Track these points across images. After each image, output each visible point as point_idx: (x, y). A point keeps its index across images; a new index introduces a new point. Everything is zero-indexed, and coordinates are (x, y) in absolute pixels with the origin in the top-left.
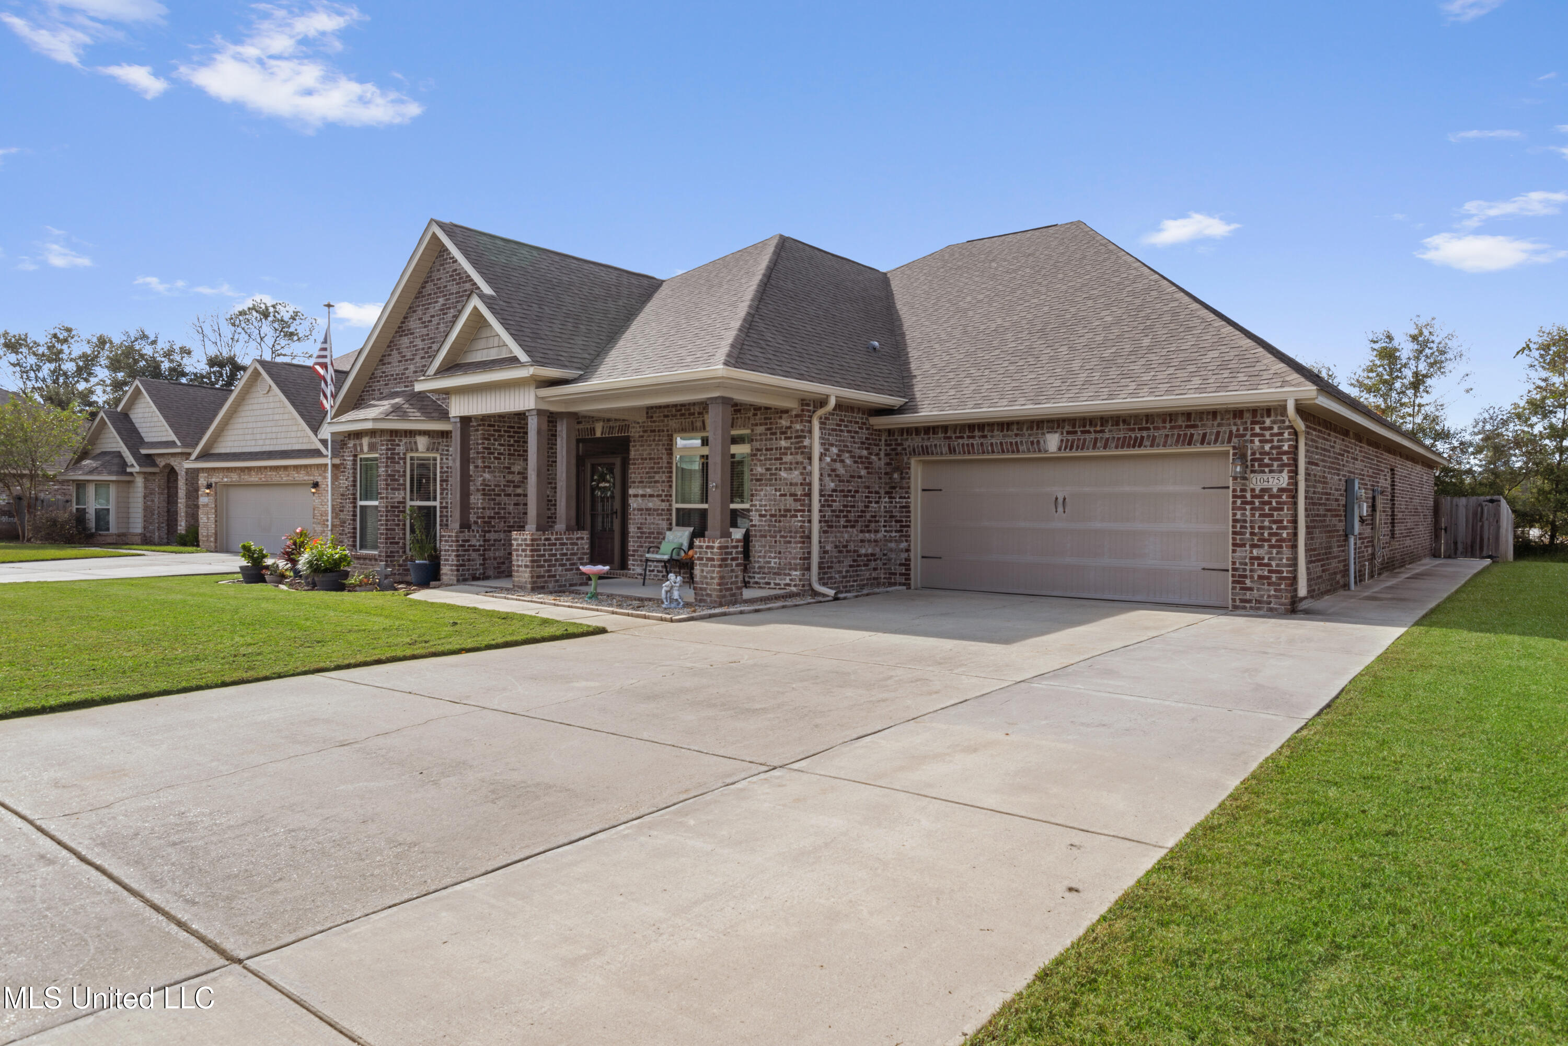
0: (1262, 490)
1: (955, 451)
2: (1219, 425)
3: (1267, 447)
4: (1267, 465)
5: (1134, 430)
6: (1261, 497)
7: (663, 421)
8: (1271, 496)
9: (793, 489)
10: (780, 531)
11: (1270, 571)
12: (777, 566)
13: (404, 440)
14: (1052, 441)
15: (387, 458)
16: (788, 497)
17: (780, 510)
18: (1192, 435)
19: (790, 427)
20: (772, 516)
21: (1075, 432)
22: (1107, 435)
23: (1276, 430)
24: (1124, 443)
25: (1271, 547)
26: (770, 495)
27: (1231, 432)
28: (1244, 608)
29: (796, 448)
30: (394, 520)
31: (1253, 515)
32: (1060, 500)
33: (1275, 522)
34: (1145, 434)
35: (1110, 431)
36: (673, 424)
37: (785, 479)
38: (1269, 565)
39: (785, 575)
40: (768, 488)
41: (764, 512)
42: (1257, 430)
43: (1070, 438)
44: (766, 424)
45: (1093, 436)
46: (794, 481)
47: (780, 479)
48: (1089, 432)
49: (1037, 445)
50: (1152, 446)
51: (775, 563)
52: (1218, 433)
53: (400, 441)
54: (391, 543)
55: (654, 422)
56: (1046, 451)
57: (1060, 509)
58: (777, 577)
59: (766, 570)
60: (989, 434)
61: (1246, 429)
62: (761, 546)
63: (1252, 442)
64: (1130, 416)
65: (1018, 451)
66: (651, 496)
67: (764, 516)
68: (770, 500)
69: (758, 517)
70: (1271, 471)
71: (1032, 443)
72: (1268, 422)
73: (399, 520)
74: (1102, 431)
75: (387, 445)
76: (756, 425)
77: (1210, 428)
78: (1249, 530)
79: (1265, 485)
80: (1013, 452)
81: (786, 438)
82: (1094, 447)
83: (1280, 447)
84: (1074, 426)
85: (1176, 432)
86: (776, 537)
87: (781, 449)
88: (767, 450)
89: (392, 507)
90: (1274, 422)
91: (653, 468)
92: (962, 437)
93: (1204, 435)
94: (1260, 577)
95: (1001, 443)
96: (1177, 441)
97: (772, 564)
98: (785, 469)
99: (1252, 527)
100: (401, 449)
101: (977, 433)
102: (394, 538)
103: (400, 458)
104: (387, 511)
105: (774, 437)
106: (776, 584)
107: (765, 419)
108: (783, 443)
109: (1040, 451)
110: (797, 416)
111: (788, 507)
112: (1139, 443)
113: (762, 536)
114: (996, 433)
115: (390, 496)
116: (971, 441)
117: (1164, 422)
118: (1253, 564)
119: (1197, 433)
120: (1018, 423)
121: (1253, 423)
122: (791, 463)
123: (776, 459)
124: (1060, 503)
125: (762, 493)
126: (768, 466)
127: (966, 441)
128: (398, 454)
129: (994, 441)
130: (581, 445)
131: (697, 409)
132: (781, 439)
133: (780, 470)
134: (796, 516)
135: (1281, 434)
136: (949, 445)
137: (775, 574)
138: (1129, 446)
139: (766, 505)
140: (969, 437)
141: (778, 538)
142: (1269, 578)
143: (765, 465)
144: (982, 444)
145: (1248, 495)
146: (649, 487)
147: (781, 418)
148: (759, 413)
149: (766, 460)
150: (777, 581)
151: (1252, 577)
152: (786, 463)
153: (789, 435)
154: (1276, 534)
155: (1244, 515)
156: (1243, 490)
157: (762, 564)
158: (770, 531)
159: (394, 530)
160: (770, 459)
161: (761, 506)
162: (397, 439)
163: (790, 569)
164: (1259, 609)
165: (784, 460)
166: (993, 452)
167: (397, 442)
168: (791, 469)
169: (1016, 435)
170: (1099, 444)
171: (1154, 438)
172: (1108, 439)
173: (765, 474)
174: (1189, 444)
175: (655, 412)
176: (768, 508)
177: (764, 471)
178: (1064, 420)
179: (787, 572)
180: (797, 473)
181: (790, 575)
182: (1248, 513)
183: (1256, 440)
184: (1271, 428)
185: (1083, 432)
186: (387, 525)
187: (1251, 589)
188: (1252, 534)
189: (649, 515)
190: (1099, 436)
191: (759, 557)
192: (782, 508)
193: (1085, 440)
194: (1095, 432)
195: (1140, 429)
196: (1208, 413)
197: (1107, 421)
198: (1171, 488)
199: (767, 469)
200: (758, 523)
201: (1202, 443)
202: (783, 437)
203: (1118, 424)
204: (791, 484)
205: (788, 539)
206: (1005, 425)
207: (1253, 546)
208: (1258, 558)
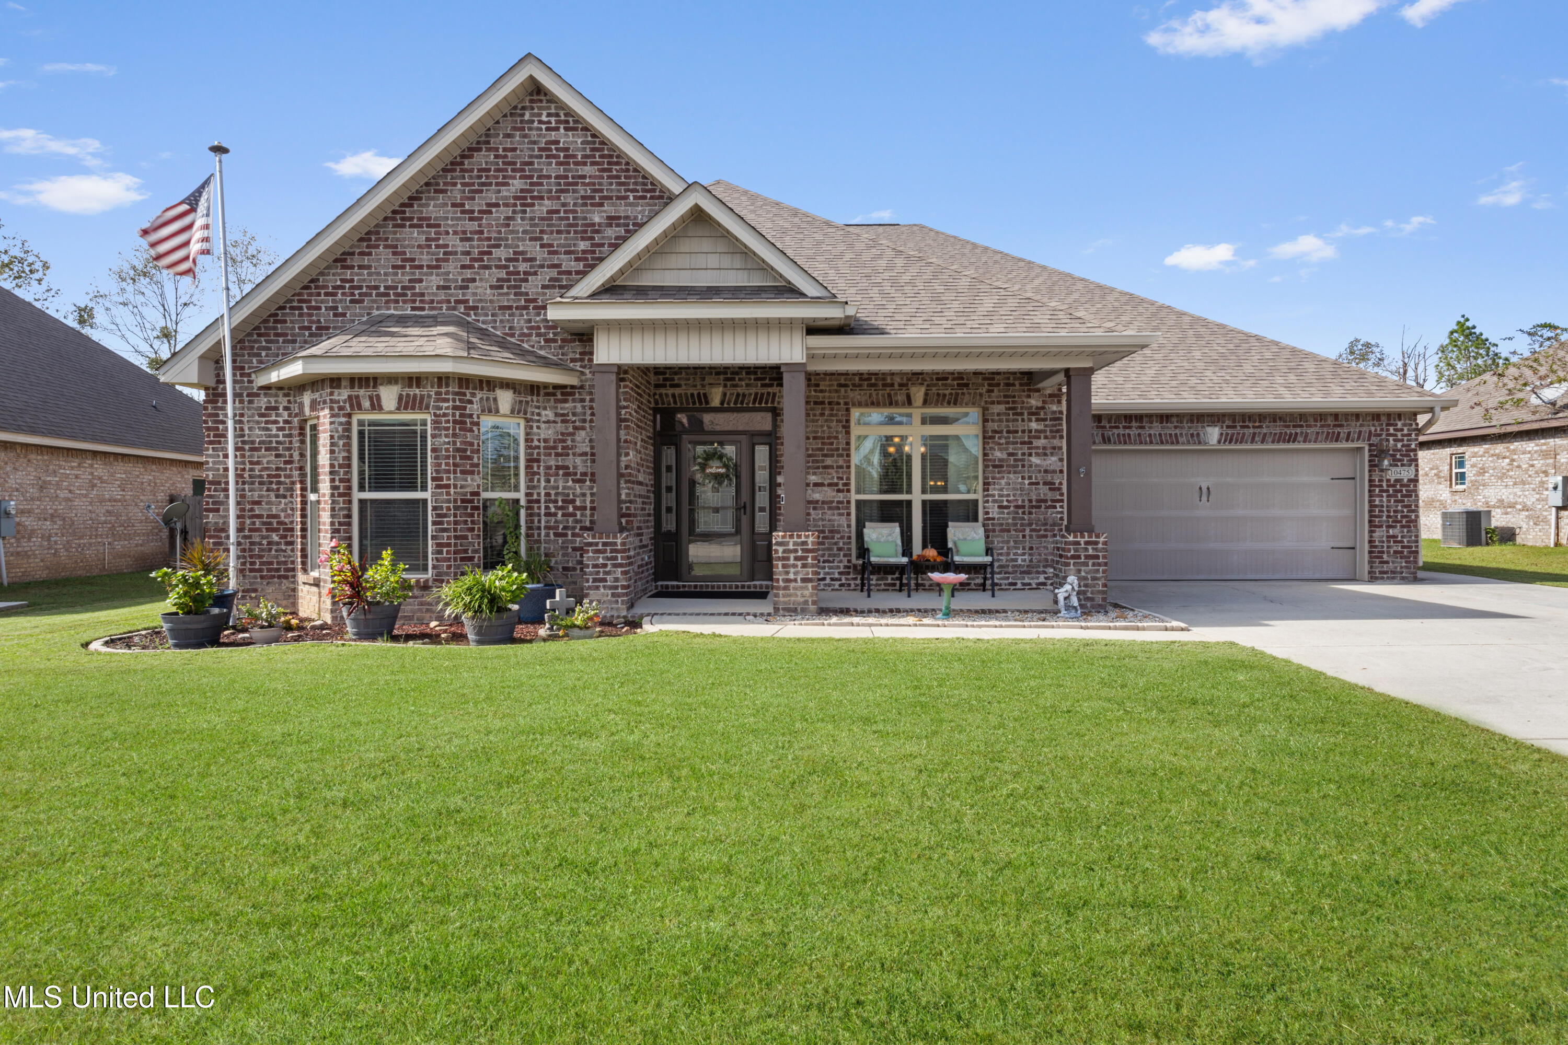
0: (1397, 481)
1: (1109, 440)
2: (1361, 425)
3: (1399, 445)
4: (1400, 460)
5: (1288, 427)
6: (1394, 486)
7: (836, 391)
8: (1402, 486)
9: (1049, 477)
10: (1030, 524)
11: (1403, 547)
12: (1027, 563)
13: (479, 395)
14: (1213, 434)
15: (455, 422)
16: (1041, 486)
17: (1030, 501)
18: (1339, 433)
19: (1043, 408)
20: (1017, 507)
21: (1235, 427)
22: (1265, 430)
23: (1405, 432)
24: (1280, 439)
25: (1402, 527)
26: (1015, 483)
27: (1370, 432)
28: (1382, 578)
29: (1051, 431)
30: (466, 522)
31: (1389, 501)
32: (1204, 490)
33: (1406, 506)
34: (1298, 430)
35: (1268, 427)
36: (855, 395)
37: (1037, 465)
38: (1402, 542)
39: (1038, 572)
40: (1011, 476)
41: (1005, 503)
42: (1392, 431)
43: (1230, 431)
44: (1008, 403)
45: (1251, 430)
46: (1052, 468)
47: (1031, 466)
48: (1248, 427)
49: (1196, 438)
50: (1305, 441)
51: (1024, 560)
52: (1360, 432)
53: (473, 395)
54: (462, 559)
55: (821, 391)
56: (1206, 443)
57: (1204, 498)
58: (1026, 576)
59: (1010, 569)
60: (1147, 425)
61: (1382, 430)
62: (1003, 542)
63: (1388, 440)
64: (1287, 414)
65: (1178, 442)
66: (822, 485)
67: (1007, 507)
68: (1014, 489)
69: (996, 509)
70: (1403, 465)
71: (1192, 435)
72: (1400, 425)
73: (473, 522)
74: (1260, 427)
75: (454, 400)
76: (993, 403)
77: (1354, 427)
78: (1385, 513)
79: (1398, 476)
80: (1172, 443)
81: (1037, 420)
82: (1253, 441)
83: (1409, 445)
84: (1234, 421)
85: (1325, 430)
86: (1024, 530)
87: (1030, 431)
88: (1008, 432)
89: (463, 501)
90: (1404, 425)
91: (822, 449)
92: (1117, 427)
93: (1349, 433)
94: (1395, 552)
95: (1160, 435)
96: (1327, 438)
97: (1020, 562)
98: (1037, 454)
99: (1388, 511)
100: (474, 409)
101: (1134, 424)
102: (466, 551)
103: (473, 423)
104: (456, 508)
105: (1020, 418)
106: (1024, 584)
107: (1005, 396)
108: (1034, 425)
109: (1200, 443)
110: (1050, 396)
111: (1042, 497)
112: (1293, 439)
113: (1002, 531)
114: (1155, 424)
115: (459, 483)
116: (1127, 431)
117: (1316, 420)
118: (1389, 542)
119: (1343, 431)
120: (1178, 415)
121: (1388, 425)
122: (1044, 448)
123: (1023, 443)
124: (1205, 493)
125: (1003, 482)
126: (1011, 451)
127: (1121, 431)
128: (471, 416)
129: (1152, 432)
130: (658, 417)
131: (897, 380)
132: (1030, 420)
133: (1030, 455)
134: (1055, 507)
135: (1410, 435)
136: (1103, 435)
137: (1022, 573)
138: (1284, 441)
139: (1008, 495)
140: (1125, 427)
141: (1027, 532)
142: (1402, 552)
143: (1007, 449)
144: (1139, 435)
145: (1384, 484)
146: (814, 474)
147: (1029, 396)
148: (996, 389)
149: (1007, 443)
150: (1027, 581)
151: (1388, 552)
152: (1038, 448)
153: (1042, 416)
154: (1406, 516)
155: (1381, 501)
156: (1380, 481)
157: (1004, 563)
158: (1016, 525)
159: (466, 537)
160: (1014, 443)
161: (1000, 496)
162: (467, 392)
163: (1045, 567)
164: (1393, 578)
165: (1035, 444)
166: (1151, 442)
167: (468, 397)
168: (1045, 455)
169: (1176, 427)
170: (1257, 439)
171: (1307, 434)
172: (1265, 434)
173: (1007, 460)
174: (1337, 441)
175: (824, 380)
176: (1012, 498)
177: (1005, 456)
178: (1224, 415)
179: (1041, 569)
180: (1054, 459)
181: (1045, 572)
182: (1385, 499)
183: (1391, 439)
184: (1402, 430)
185: (1242, 427)
186: (455, 530)
187: (1387, 562)
188: (1388, 517)
189: (815, 509)
190: (1257, 431)
191: (1001, 554)
192: (1034, 498)
193: (1244, 434)
194: (1254, 427)
195: (1294, 426)
196: (1352, 415)
197: (1265, 418)
198: (1305, 479)
199: (1010, 454)
200: (997, 516)
201: (1347, 440)
202: (1033, 418)
203: (1275, 421)
204: (1046, 471)
205: (1042, 533)
206: (1165, 417)
207: (1389, 527)
208: (1393, 537)
